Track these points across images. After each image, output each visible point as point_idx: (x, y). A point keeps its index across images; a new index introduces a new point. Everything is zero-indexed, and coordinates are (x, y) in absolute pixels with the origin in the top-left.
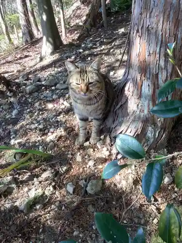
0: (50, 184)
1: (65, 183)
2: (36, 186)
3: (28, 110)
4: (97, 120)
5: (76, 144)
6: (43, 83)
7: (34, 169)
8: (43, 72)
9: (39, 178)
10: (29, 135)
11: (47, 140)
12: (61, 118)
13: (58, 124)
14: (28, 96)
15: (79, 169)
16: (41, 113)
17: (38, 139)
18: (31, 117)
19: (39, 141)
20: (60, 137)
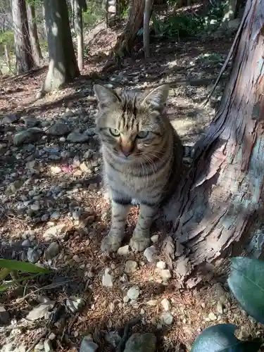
0: (45, 337)
1: (76, 334)
2: (13, 339)
3: (13, 175)
4: (149, 205)
5: (102, 248)
6: (45, 129)
7: (14, 297)
8: (45, 113)
9: (23, 320)
10: (9, 222)
11: (44, 235)
12: (73, 193)
13: (67, 206)
14: (14, 149)
15: (107, 305)
16: (36, 181)
17: (27, 232)
18: (17, 187)
19: (28, 237)
20: (72, 232)
